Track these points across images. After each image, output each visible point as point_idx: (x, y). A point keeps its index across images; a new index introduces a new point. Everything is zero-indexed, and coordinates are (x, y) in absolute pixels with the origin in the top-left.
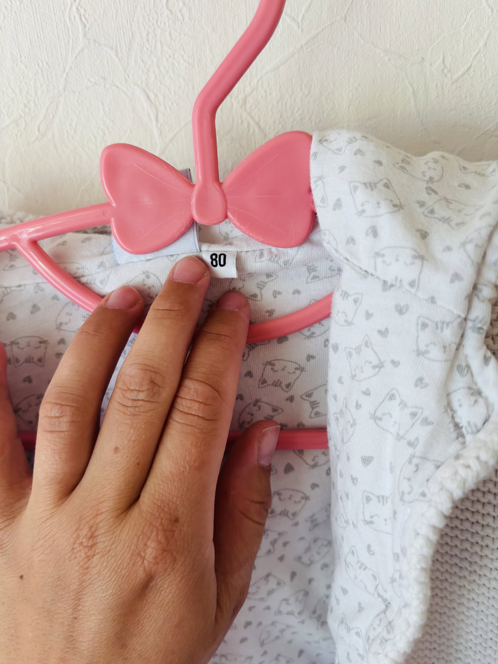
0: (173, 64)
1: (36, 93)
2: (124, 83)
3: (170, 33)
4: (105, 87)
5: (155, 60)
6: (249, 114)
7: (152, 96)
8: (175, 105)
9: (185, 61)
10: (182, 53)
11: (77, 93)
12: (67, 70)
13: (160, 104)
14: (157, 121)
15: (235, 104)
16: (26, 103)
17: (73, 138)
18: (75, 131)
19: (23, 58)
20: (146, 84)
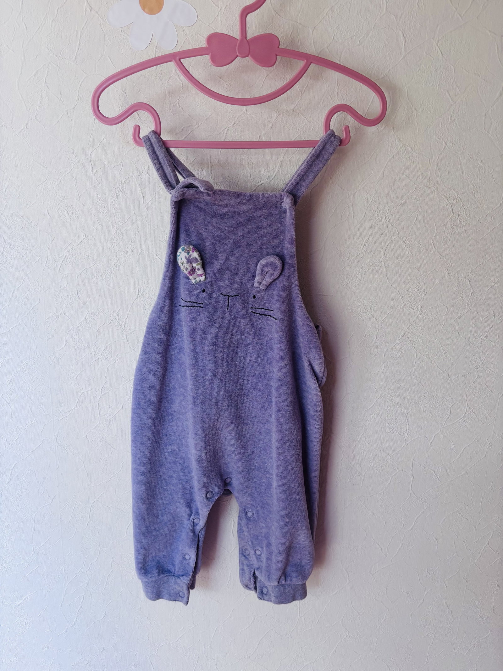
0: (415, 25)
1: (362, 28)
2: (396, 29)
3: (416, 14)
4: (389, 29)
5: (409, 22)
6: (439, 47)
7: (405, 35)
8: (413, 39)
9: (420, 24)
10: (419, 21)
11: (378, 30)
12: (376, 21)
13: (407, 39)
14: (405, 45)
15: (434, 42)
16: (358, 30)
17: (371, 47)
18: (373, 44)
19: (361, 14)
20: (404, 30)
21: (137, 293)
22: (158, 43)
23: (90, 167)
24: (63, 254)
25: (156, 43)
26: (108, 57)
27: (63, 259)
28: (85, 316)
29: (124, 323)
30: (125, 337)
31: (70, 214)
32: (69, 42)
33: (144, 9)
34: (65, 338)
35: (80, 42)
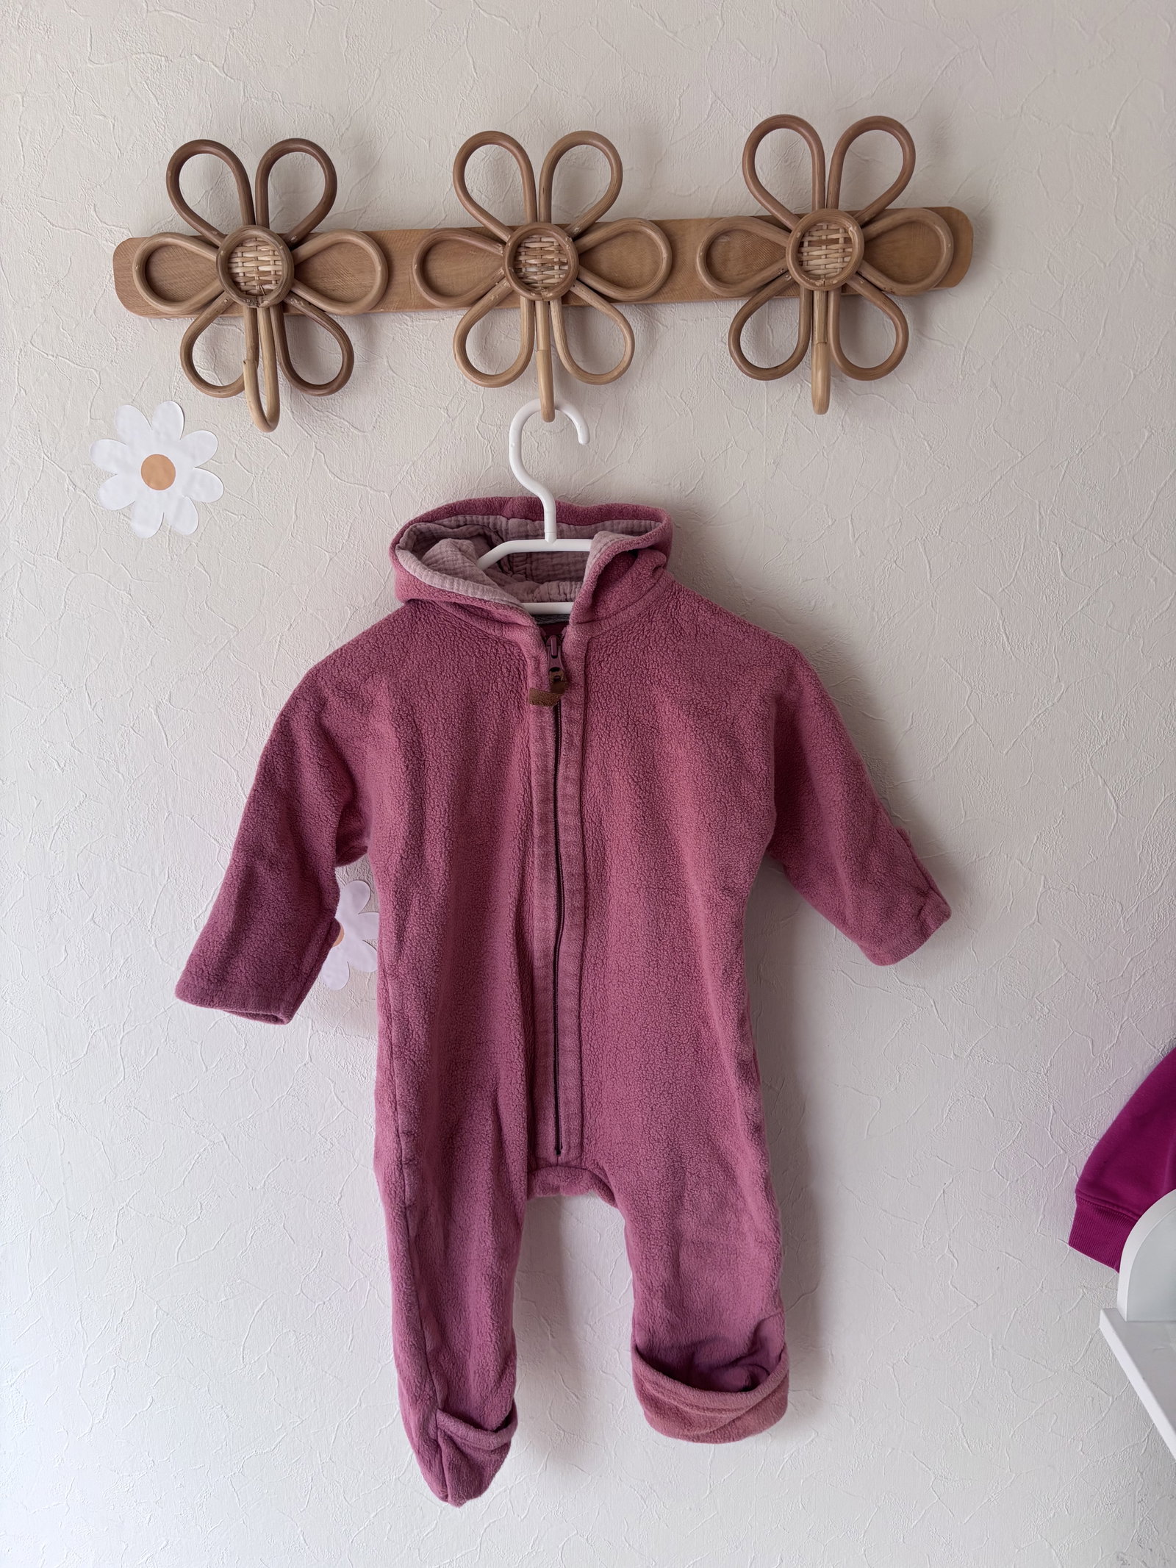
21: (167, 876)
22: (171, 527)
23: (87, 698)
24: (54, 824)
25: (169, 527)
26: (103, 550)
27: (55, 831)
28: (92, 914)
29: (150, 921)
30: (153, 943)
31: (62, 766)
32: (48, 532)
33: (148, 482)
34: (64, 948)
35: (63, 532)
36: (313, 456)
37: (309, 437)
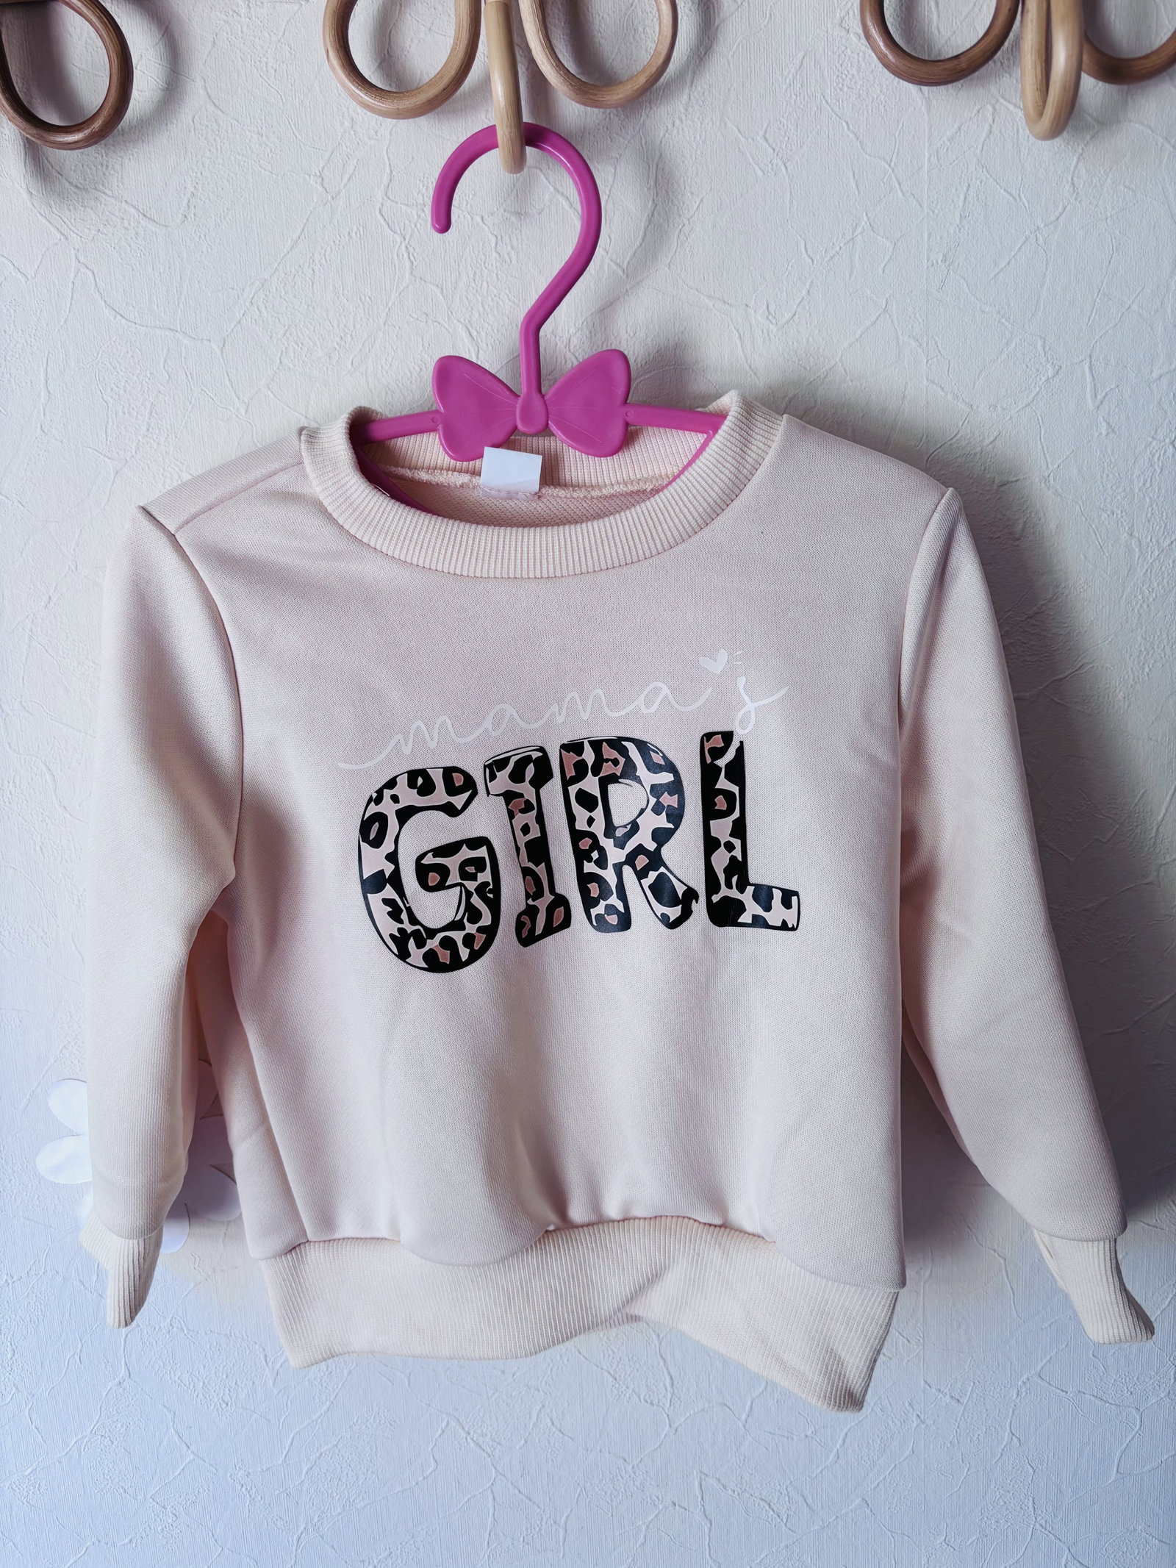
36: (72, 275)
37: (62, 238)
